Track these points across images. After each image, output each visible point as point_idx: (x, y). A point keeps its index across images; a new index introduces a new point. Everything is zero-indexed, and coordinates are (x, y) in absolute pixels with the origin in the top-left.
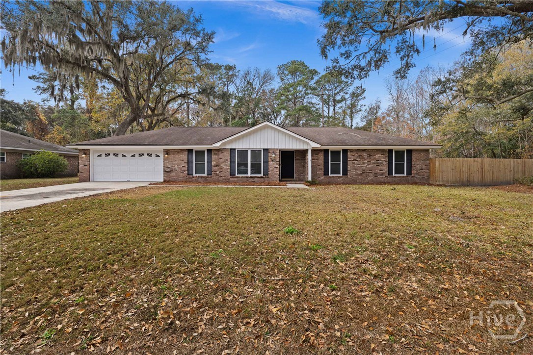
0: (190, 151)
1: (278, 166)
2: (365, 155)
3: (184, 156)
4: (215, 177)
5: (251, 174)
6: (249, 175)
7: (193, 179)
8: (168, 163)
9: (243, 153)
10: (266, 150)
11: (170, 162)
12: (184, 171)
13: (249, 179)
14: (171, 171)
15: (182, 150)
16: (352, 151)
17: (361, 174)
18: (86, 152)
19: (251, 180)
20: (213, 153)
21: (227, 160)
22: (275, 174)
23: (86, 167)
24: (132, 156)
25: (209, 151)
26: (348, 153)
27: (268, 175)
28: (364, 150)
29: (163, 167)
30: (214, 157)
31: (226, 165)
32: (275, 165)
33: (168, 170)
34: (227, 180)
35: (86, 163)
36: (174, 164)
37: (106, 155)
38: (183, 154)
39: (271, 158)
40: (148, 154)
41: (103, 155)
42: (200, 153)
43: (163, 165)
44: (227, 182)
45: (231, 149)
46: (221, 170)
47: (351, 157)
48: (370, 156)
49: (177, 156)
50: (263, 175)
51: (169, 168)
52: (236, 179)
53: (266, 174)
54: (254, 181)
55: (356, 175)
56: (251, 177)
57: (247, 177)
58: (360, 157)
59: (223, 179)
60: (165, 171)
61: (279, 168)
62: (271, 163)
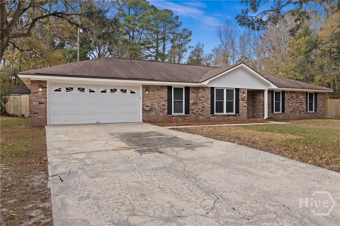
0: (169, 88)
1: (246, 105)
2: (294, 95)
3: (164, 93)
4: (193, 116)
5: (226, 112)
6: (225, 113)
7: (173, 118)
8: (148, 101)
9: (220, 91)
10: (238, 90)
11: (150, 99)
12: (164, 109)
13: (225, 117)
14: (151, 110)
15: (162, 87)
16: (287, 92)
17: (292, 112)
18: (42, 84)
19: (227, 118)
20: (190, 91)
21: (208, 98)
22: (244, 112)
23: (43, 106)
24: (102, 92)
25: (187, 89)
26: (286, 94)
27: (239, 113)
28: (294, 92)
29: (141, 107)
30: (192, 95)
31: (208, 104)
32: (244, 104)
33: (147, 109)
34: (209, 119)
35: (42, 100)
36: (154, 102)
37: (67, 89)
38: (162, 92)
39: (242, 97)
40: (122, 90)
41: (64, 90)
42: (178, 90)
43: (141, 104)
44: (209, 120)
45: (211, 87)
46: (203, 109)
47: (287, 97)
48: (297, 97)
49: (156, 93)
50: (236, 113)
51: (149, 106)
52: (215, 118)
53: (237, 111)
54: (229, 119)
55: (290, 112)
56: (228, 116)
57: (224, 115)
58: (292, 97)
59: (205, 118)
60: (144, 110)
61: (247, 107)
62: (241, 102)
